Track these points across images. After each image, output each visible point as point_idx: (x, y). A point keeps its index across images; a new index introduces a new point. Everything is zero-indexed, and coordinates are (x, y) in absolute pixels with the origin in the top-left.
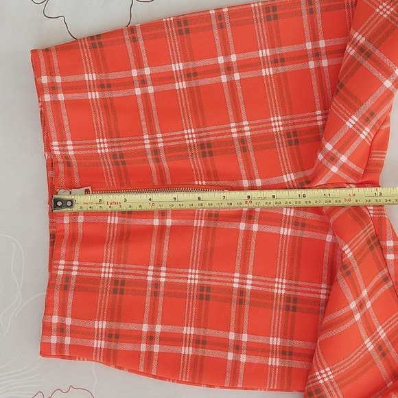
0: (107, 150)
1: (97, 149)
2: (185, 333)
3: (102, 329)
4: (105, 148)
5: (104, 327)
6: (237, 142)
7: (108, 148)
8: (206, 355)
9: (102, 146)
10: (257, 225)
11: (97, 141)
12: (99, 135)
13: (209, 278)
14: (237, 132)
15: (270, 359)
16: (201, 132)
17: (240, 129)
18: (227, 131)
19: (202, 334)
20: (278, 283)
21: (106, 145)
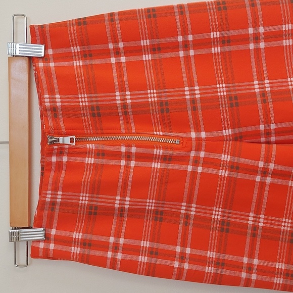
0: (87, 104)
1: (79, 102)
2: (142, 245)
3: (78, 238)
4: (85, 102)
5: (80, 237)
6: (188, 103)
7: (88, 101)
8: (158, 263)
9: (83, 99)
10: (201, 168)
11: (80, 96)
12: (80, 91)
13: (163, 205)
14: (190, 95)
15: (207, 267)
16: (161, 93)
17: (192, 92)
18: (181, 93)
19: (155, 247)
20: (216, 211)
21: (86, 100)
